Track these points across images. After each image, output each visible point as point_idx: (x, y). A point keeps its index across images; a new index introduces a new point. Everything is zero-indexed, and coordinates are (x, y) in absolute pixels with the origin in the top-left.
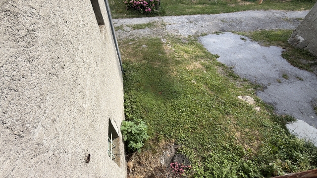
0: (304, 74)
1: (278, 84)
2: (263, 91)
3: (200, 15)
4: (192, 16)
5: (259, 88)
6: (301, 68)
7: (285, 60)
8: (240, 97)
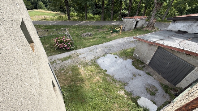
0: (141, 72)
1: (132, 80)
2: (127, 86)
3: (94, 46)
4: (91, 47)
5: (125, 85)
6: (140, 69)
7: (133, 66)
8: (118, 92)
